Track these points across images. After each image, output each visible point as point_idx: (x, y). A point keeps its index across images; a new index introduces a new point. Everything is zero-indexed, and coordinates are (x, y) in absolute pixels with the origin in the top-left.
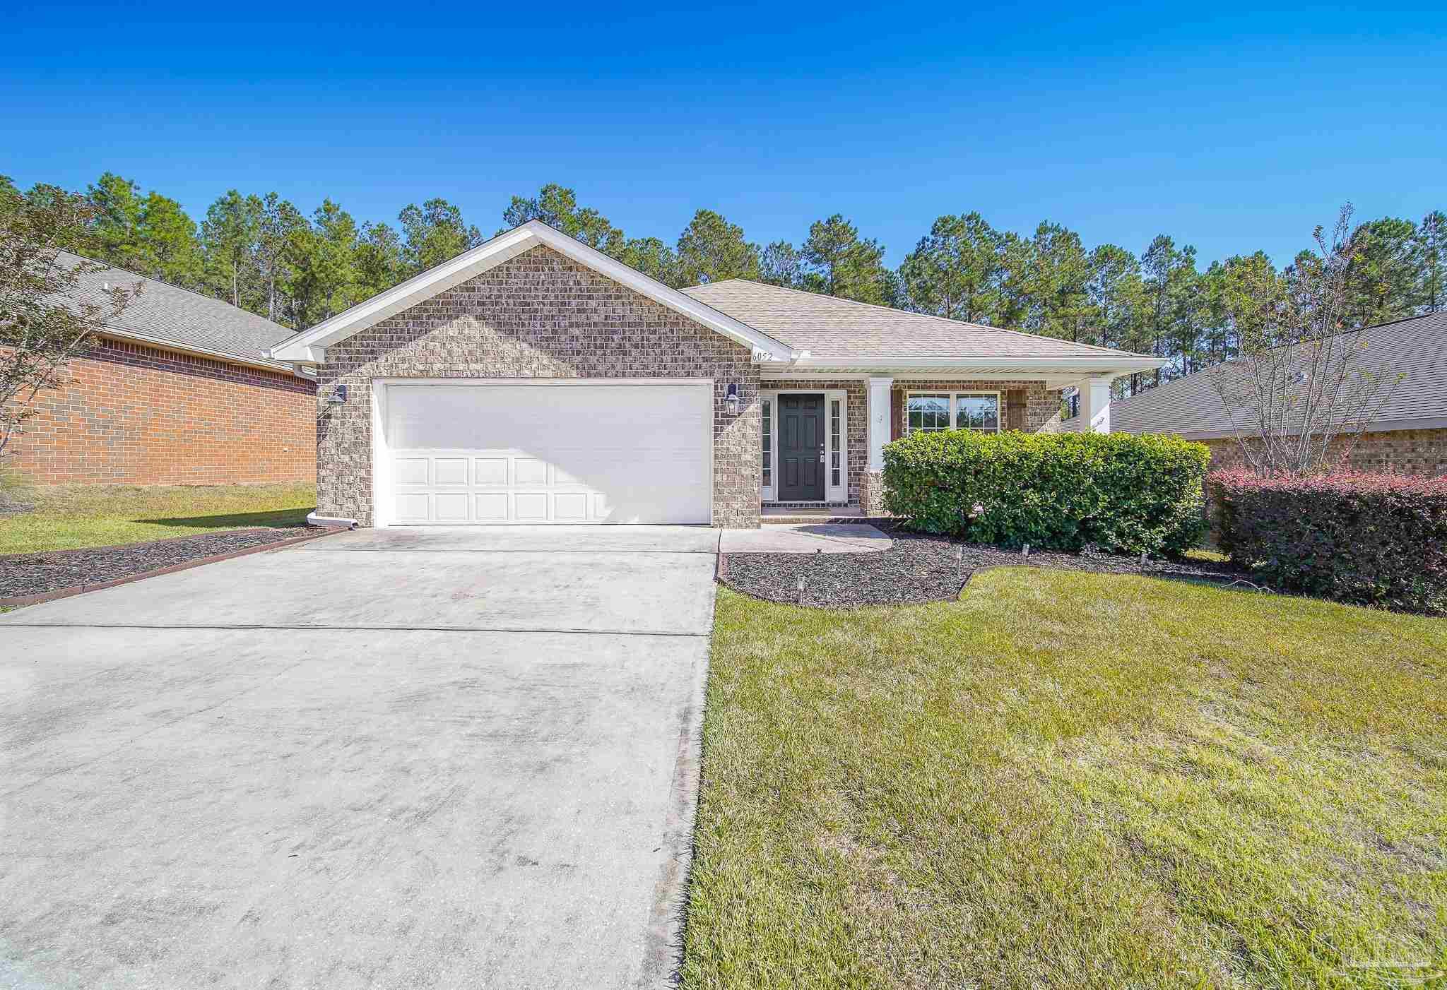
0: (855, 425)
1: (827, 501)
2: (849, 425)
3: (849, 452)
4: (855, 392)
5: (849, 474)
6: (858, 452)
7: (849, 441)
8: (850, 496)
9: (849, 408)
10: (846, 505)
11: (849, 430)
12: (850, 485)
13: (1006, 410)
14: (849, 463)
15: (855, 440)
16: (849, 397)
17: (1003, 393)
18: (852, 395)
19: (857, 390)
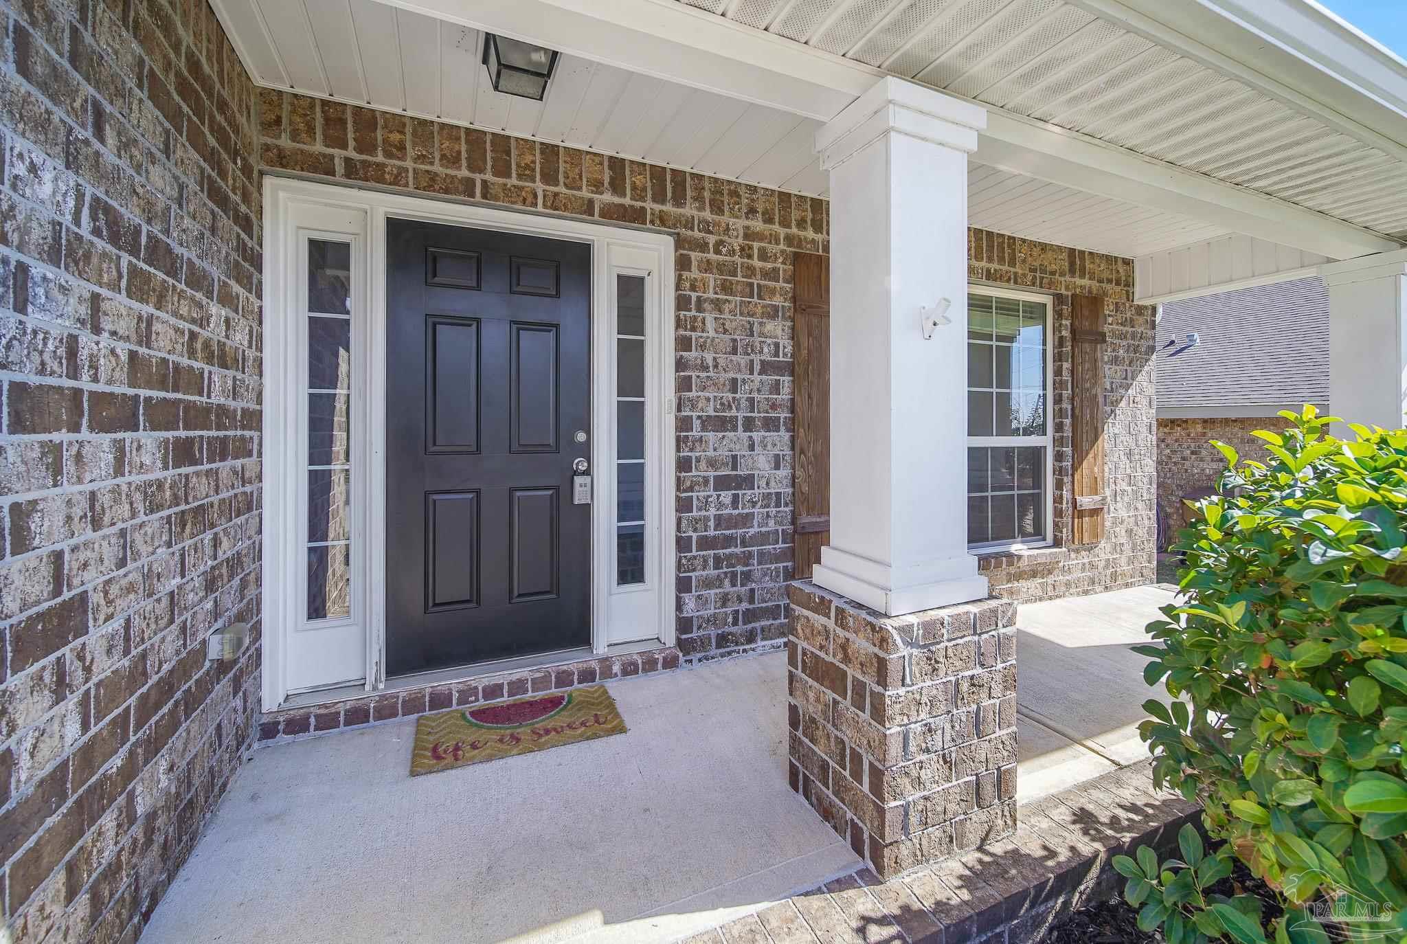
0: (705, 368)
1: (600, 646)
2: (680, 365)
3: (683, 465)
4: (703, 247)
5: (682, 544)
6: (712, 463)
7: (683, 424)
8: (684, 625)
9: (682, 303)
10: (670, 663)
11: (684, 385)
12: (683, 585)
13: (1068, 348)
14: (683, 506)
15: (706, 423)
16: (683, 264)
17: (1059, 299)
18: (695, 256)
19: (712, 239)
